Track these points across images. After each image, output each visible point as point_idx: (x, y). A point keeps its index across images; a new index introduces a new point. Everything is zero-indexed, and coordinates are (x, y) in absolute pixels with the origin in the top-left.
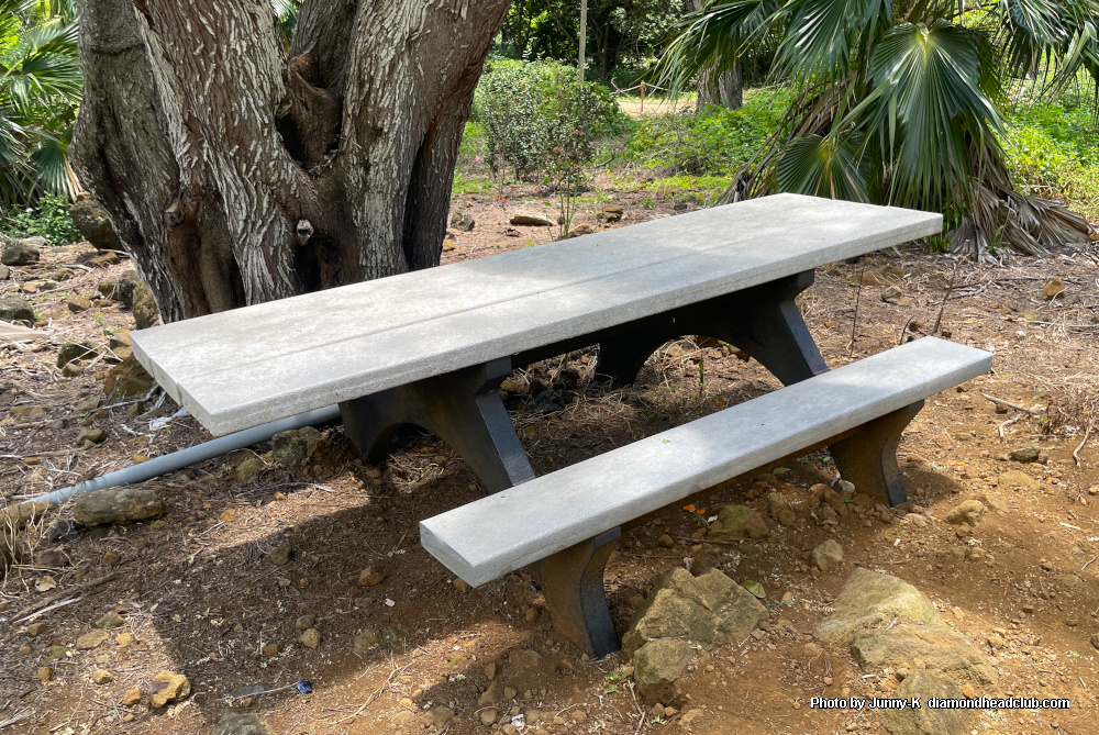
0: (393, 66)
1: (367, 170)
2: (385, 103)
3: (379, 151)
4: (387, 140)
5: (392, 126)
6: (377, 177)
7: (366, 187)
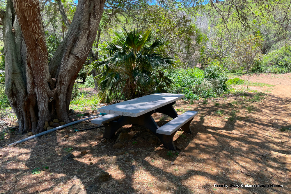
0: (66, 74)
1: (61, 90)
2: (65, 80)
3: (63, 87)
4: (64, 85)
5: (65, 83)
6: (62, 91)
7: (61, 92)
